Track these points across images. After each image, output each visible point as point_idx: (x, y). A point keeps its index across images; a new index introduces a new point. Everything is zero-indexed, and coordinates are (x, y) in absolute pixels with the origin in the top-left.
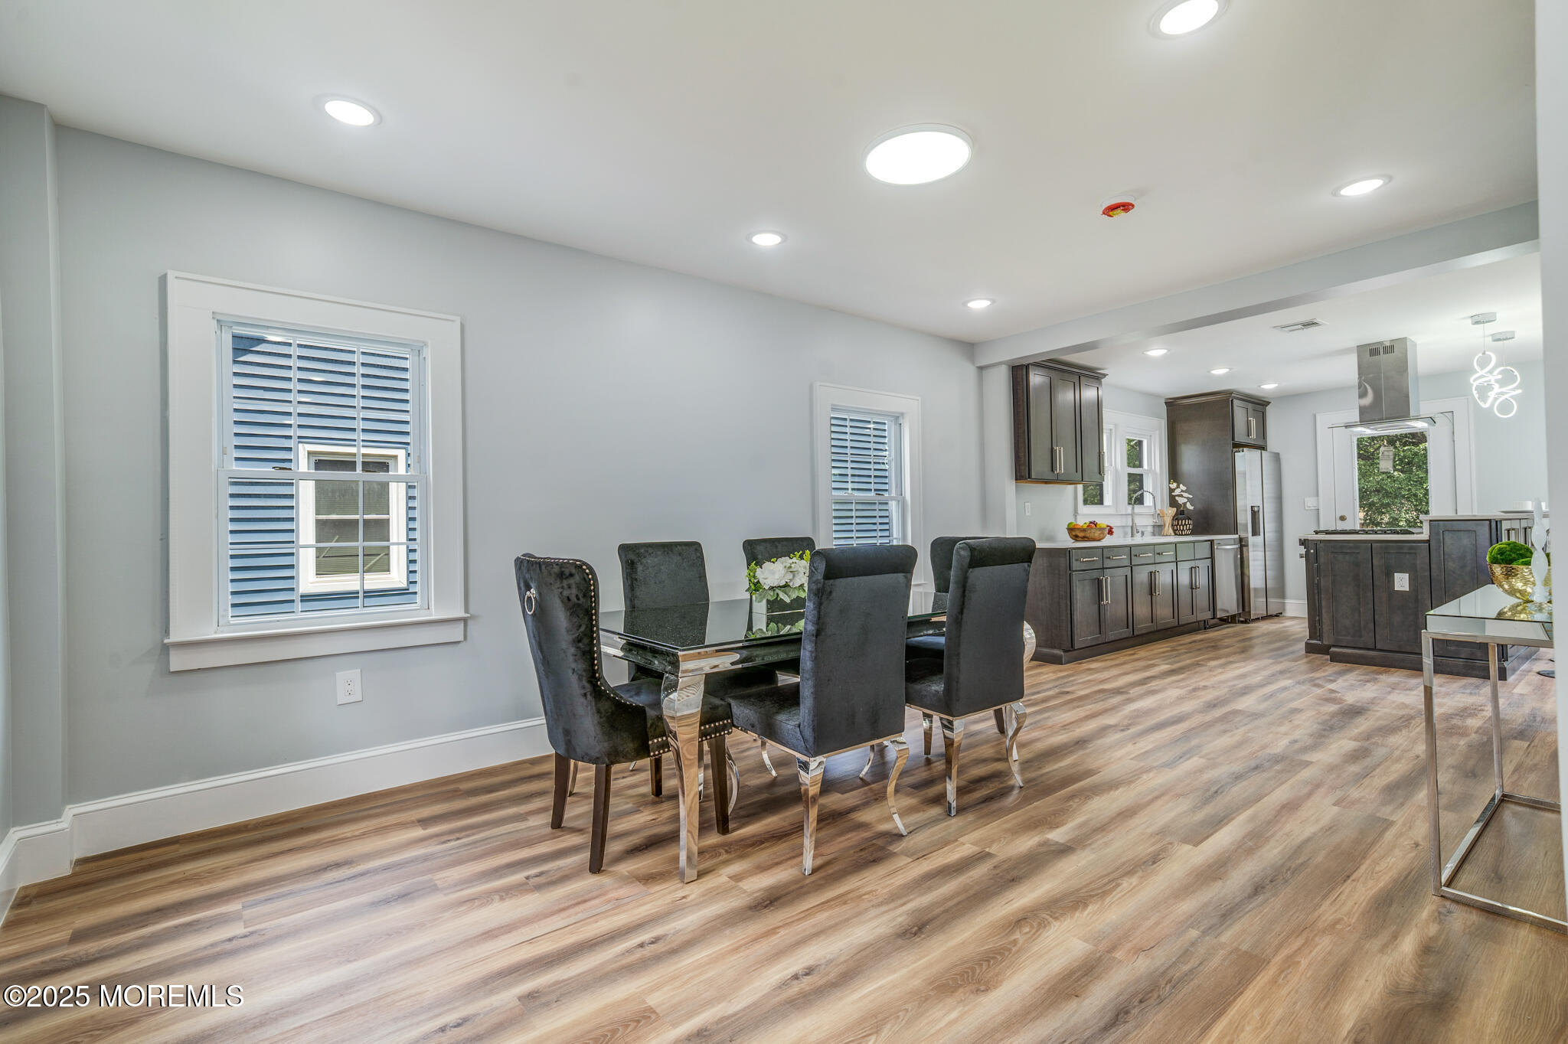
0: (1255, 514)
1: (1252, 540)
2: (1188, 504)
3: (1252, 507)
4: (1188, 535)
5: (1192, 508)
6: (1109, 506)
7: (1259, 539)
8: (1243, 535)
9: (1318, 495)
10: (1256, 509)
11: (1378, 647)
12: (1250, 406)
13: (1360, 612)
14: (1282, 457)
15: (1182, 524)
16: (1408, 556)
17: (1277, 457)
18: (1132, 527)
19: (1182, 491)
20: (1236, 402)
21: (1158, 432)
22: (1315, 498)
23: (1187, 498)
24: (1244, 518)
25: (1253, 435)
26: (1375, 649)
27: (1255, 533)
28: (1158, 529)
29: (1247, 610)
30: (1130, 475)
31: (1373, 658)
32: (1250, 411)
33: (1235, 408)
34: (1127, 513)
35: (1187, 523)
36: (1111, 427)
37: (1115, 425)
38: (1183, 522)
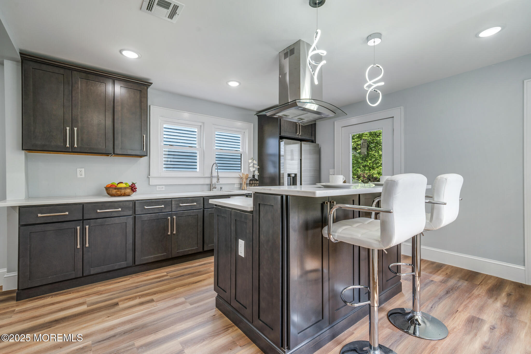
2: (256, 171)
3: (289, 174)
5: (258, 174)
9: (334, 168)
10: (293, 175)
16: (244, 225)
17: (316, 146)
18: (211, 185)
22: (334, 170)
25: (300, 134)
26: (230, 304)
31: (230, 312)
35: (256, 182)
36: (200, 124)
37: (203, 123)
38: (252, 182)
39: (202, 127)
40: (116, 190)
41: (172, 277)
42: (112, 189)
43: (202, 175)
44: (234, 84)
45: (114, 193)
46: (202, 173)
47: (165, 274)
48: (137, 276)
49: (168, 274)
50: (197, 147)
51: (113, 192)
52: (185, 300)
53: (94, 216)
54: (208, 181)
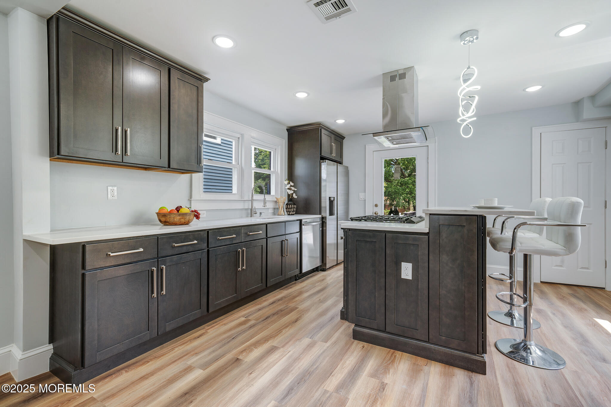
0: (331, 202)
1: (329, 218)
2: (294, 195)
3: (330, 198)
4: (293, 215)
5: (296, 197)
6: (235, 194)
7: (334, 217)
8: (323, 214)
9: (365, 192)
10: (332, 199)
11: (388, 330)
12: (333, 136)
13: (375, 296)
14: (350, 169)
15: (289, 208)
16: (412, 247)
17: (347, 168)
18: (251, 210)
19: (291, 186)
20: (323, 131)
21: (280, 147)
22: (364, 193)
23: (294, 191)
24: (326, 204)
25: (334, 155)
26: (384, 331)
27: (331, 214)
28: (276, 211)
29: (325, 262)
30: (256, 173)
31: (383, 339)
32: (333, 139)
33: (323, 134)
34: (249, 200)
35: (293, 207)
36: (239, 136)
37: (242, 135)
38: (291, 206)
39: (240, 139)
40: (179, 217)
41: (258, 321)
42: (174, 215)
43: (240, 198)
44: (301, 95)
45: (177, 221)
46: (240, 195)
47: (243, 319)
48: (211, 326)
49: (250, 318)
50: (233, 163)
51: (175, 219)
52: (310, 340)
53: (170, 252)
54: (248, 205)
